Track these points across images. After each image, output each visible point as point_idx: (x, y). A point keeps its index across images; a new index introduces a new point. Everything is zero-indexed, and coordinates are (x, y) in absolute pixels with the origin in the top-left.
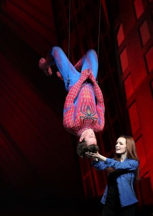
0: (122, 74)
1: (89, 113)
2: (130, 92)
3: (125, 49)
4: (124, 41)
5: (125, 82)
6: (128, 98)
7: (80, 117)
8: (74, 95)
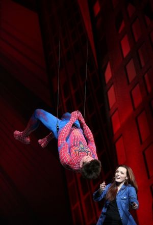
0: (109, 110)
1: (82, 146)
2: (117, 127)
3: (113, 86)
4: (111, 79)
5: (113, 118)
6: (115, 133)
7: (75, 150)
8: (65, 134)
